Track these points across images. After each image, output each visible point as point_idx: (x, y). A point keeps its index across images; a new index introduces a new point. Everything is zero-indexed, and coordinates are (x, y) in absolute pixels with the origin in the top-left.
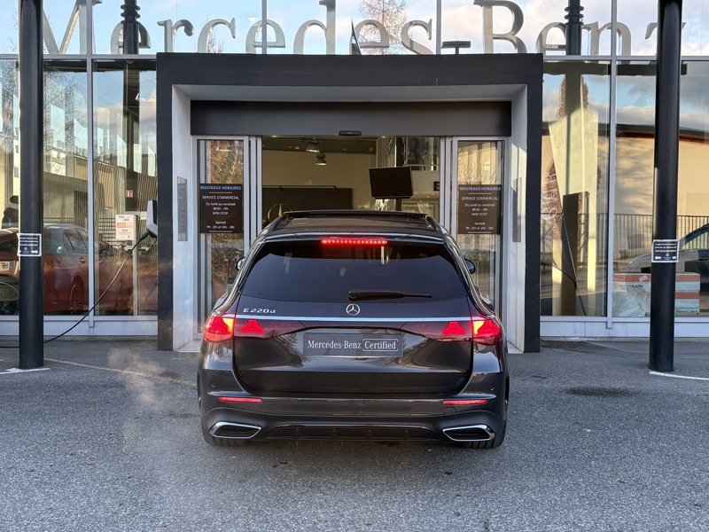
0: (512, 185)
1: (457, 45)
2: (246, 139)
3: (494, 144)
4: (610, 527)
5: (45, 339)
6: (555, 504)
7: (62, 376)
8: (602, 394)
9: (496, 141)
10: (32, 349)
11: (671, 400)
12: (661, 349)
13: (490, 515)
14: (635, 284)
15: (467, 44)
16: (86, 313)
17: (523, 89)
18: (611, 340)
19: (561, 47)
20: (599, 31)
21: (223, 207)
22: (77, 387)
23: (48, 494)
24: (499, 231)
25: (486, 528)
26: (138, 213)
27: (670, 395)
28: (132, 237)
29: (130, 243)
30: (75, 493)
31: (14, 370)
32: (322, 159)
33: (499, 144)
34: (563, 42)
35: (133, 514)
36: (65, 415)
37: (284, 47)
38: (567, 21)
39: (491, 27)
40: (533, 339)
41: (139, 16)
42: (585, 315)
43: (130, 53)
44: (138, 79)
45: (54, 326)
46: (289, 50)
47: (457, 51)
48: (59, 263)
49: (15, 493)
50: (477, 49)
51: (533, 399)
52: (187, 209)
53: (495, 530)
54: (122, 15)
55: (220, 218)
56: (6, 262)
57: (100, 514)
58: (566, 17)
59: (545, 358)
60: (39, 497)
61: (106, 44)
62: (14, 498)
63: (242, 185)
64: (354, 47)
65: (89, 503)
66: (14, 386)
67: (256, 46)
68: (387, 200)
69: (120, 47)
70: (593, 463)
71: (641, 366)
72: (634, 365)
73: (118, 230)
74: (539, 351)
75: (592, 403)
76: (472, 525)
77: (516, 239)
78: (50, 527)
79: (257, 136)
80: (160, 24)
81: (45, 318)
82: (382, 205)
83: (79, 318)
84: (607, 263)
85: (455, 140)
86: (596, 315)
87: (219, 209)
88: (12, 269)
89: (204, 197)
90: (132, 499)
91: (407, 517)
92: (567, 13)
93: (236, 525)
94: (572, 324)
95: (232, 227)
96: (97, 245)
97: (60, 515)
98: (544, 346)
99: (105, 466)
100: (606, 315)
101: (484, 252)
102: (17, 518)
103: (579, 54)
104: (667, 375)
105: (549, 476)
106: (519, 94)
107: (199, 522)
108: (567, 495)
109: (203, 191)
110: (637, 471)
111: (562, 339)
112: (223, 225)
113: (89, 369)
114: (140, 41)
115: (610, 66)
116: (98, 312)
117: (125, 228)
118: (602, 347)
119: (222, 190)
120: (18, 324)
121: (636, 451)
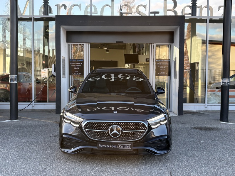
0: (174, 59)
1: (155, 13)
2: (85, 44)
3: (168, 46)
4: (212, 174)
5: (18, 110)
6: (193, 166)
7: (24, 123)
8: (205, 129)
9: (168, 45)
10: (14, 114)
11: (228, 131)
12: (224, 114)
13: (172, 170)
14: (214, 93)
15: (158, 13)
16: (32, 102)
17: (178, 27)
18: (206, 111)
19: (190, 14)
20: (202, 8)
21: (77, 66)
22: (29, 126)
23: (22, 162)
24: (169, 75)
25: (171, 174)
26: (49, 68)
27: (228, 130)
28: (47, 77)
29: (46, 78)
30: (31, 162)
31: (8, 121)
32: (107, 51)
33: (170, 46)
34: (190, 12)
35: (51, 169)
36: (26, 135)
37: (97, 13)
38: (192, 5)
39: (166, 7)
40: (181, 111)
41: (49, 3)
42: (198, 103)
43: (46, 15)
44: (48, 24)
45: (21, 106)
46: (99, 14)
47: (155, 15)
48: (22, 85)
49: (11, 162)
50: (162, 14)
51: (182, 131)
52: (65, 67)
53: (174, 175)
54: (43, 2)
55: (77, 70)
56: (5, 85)
57: (40, 169)
58: (191, 4)
59: (185, 117)
60: (19, 163)
61: (38, 12)
62: (11, 163)
63: (83, 59)
64: (121, 13)
65: (36, 165)
66: (8, 126)
67: (88, 13)
68: (130, 65)
69: (42, 13)
70: (204, 152)
71: (218, 120)
72: (215, 120)
73: (42, 74)
74: (183, 115)
75: (202, 132)
76: (166, 173)
77: (175, 77)
78: (24, 173)
79: (88, 43)
80: (56, 6)
81: (19, 103)
82: (128, 66)
83: (29, 103)
84: (205, 86)
85: (155, 44)
86: (202, 103)
87: (76, 67)
88: (6, 87)
89: (71, 63)
90: (51, 164)
91: (144, 170)
92: (192, 2)
93: (86, 173)
94: (194, 106)
95: (80, 73)
96: (35, 79)
97: (27, 169)
98: (184, 113)
99: (41, 153)
100: (205, 103)
101: (161, 82)
102: (13, 170)
103: (196, 16)
104: (226, 123)
105: (190, 156)
106: (176, 29)
107: (74, 172)
108: (197, 163)
109: (71, 61)
110: (219, 155)
111: (190, 111)
112: (77, 72)
113: (33, 120)
114: (49, 11)
115: (207, 20)
116: (35, 101)
117: (44, 74)
118: (204, 114)
119: (77, 61)
120: (9, 105)
121: (218, 149)
